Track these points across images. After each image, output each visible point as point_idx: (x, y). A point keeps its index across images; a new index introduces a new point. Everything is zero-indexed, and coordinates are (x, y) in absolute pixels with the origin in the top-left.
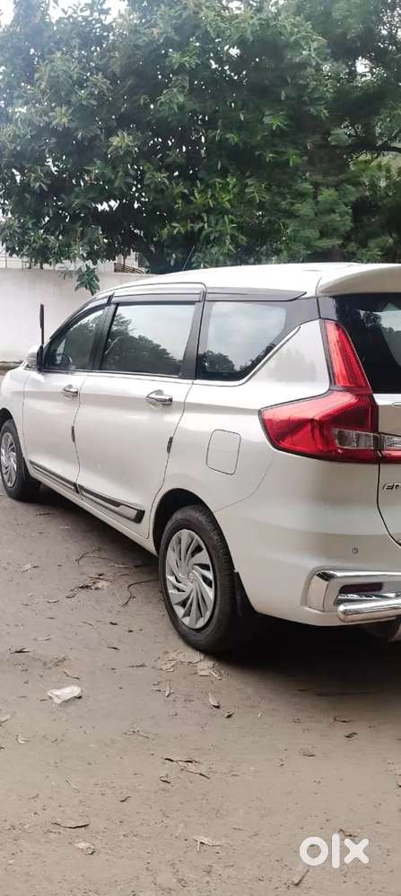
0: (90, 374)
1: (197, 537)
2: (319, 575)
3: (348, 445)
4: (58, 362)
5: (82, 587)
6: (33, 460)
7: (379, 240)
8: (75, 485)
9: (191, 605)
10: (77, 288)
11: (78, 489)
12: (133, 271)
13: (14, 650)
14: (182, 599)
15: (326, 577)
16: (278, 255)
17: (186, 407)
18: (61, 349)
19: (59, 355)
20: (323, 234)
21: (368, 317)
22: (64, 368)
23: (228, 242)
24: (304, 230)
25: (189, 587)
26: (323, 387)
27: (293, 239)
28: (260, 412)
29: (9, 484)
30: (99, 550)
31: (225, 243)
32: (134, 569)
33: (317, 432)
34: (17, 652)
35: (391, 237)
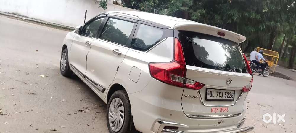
0: (96, 39)
1: (121, 101)
2: (158, 121)
3: (175, 80)
4: (86, 32)
5: (80, 111)
6: (72, 64)
7: (200, 10)
8: (84, 75)
9: (115, 123)
10: (99, 7)
11: (85, 77)
12: (119, 5)
13: (52, 129)
14: (113, 121)
15: (160, 122)
16: (168, 9)
17: (126, 57)
18: (88, 28)
19: (87, 30)
20: (183, 5)
21: (189, 39)
22: (87, 35)
23: (152, 2)
24: (177, 2)
25: (115, 117)
26: (170, 59)
27: (173, 4)
28: (149, 64)
29: (62, 70)
30: (89, 98)
31: (151, 1)
32: (99, 107)
33: (166, 74)
34: (53, 130)
35: (204, 10)
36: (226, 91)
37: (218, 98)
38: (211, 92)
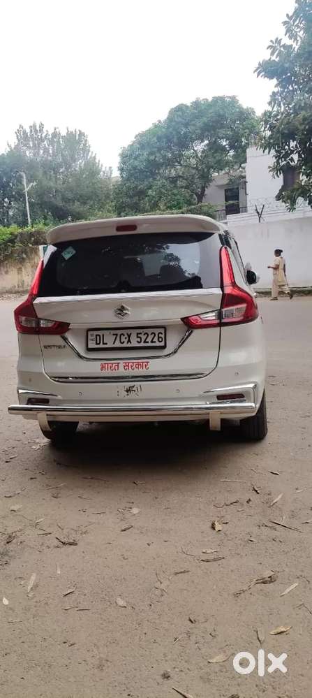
36: (139, 331)
37: (118, 344)
38: (97, 335)
